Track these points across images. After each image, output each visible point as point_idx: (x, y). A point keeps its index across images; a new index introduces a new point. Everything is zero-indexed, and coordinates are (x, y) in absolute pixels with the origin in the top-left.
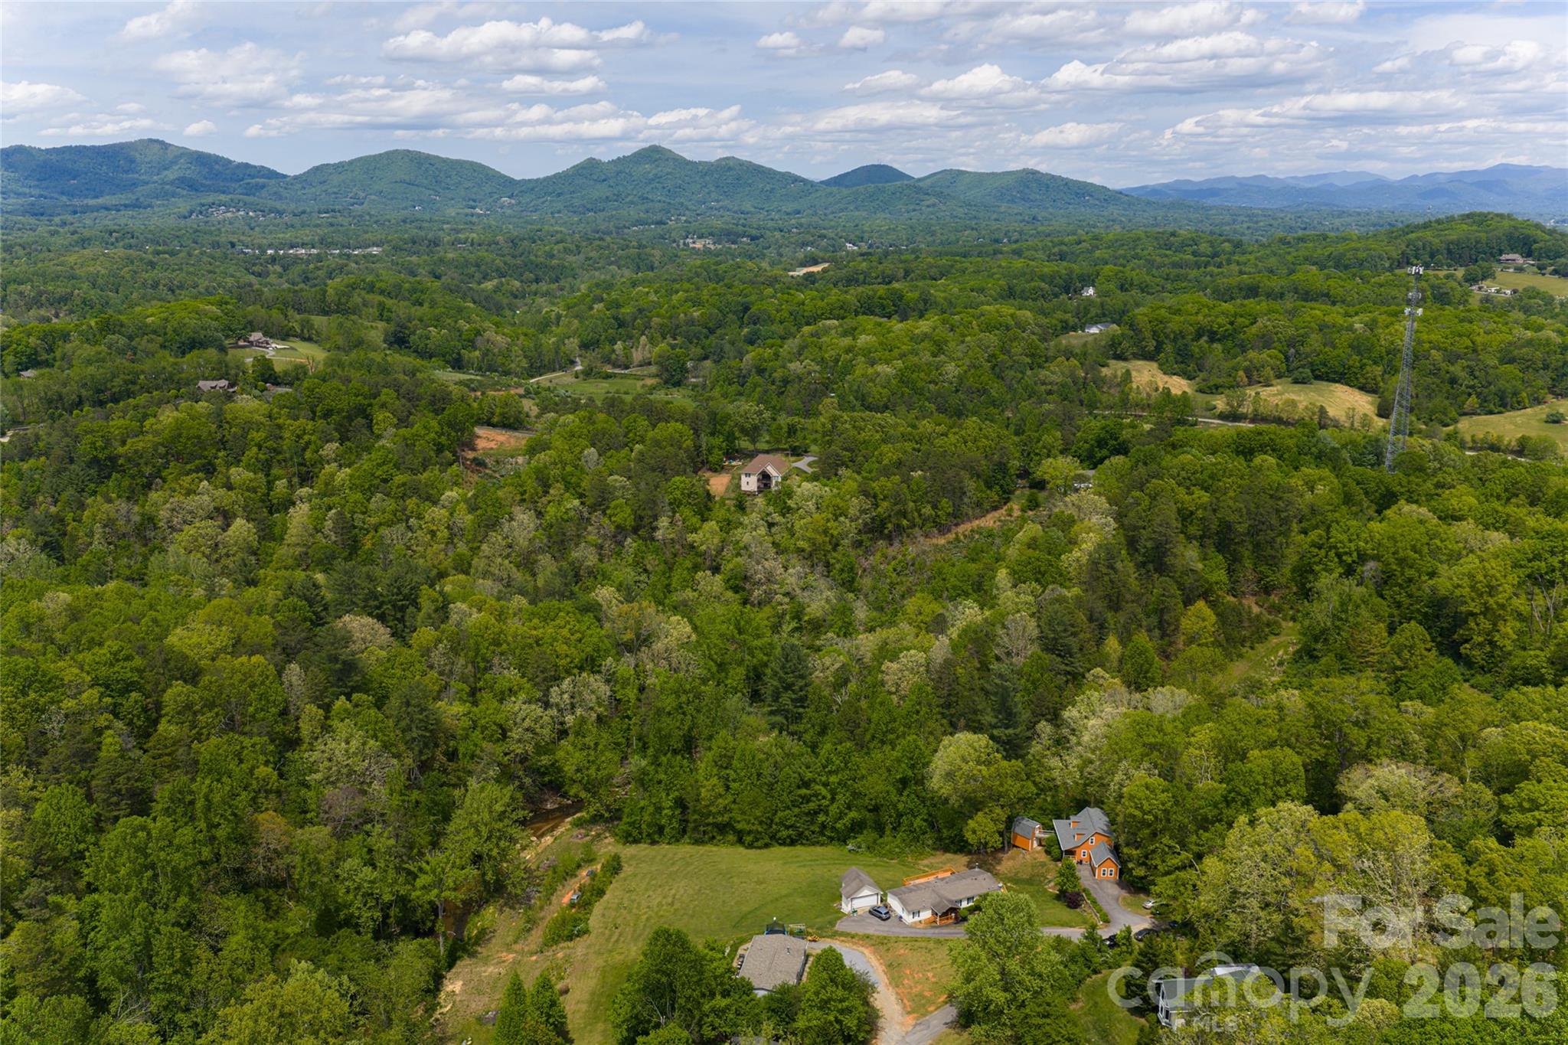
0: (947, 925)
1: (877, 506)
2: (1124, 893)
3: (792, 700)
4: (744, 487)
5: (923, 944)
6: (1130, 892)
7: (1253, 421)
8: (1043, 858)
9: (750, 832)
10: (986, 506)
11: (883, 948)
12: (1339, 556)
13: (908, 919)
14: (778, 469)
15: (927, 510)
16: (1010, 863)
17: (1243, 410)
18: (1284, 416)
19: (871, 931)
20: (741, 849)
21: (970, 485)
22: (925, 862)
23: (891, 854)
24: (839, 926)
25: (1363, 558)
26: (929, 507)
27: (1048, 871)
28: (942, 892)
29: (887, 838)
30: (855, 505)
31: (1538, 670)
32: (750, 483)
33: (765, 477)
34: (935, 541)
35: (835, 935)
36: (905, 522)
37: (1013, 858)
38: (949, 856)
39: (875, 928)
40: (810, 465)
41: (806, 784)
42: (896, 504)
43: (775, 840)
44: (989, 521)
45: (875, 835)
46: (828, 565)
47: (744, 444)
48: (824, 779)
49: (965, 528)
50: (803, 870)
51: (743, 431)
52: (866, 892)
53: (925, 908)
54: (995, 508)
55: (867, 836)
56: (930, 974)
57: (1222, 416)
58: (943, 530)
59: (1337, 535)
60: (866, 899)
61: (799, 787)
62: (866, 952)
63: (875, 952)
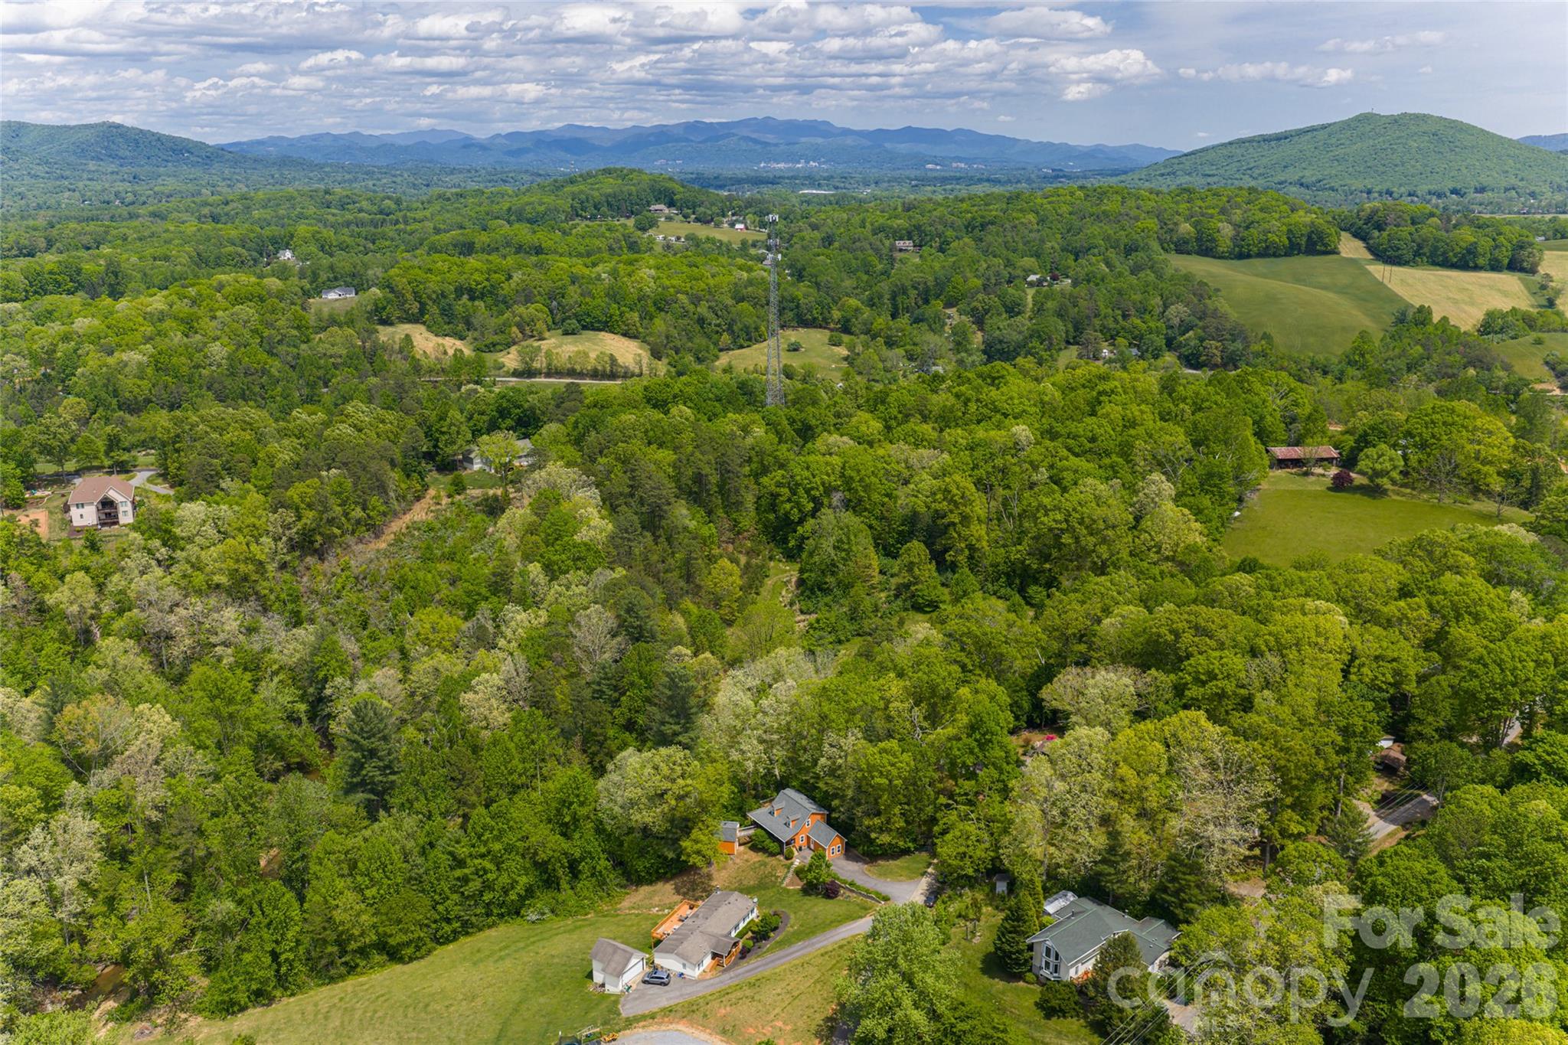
0: (735, 964)
1: (299, 518)
2: (862, 866)
3: (379, 768)
4: (77, 522)
5: (739, 994)
6: (866, 863)
7: (548, 375)
8: (756, 857)
9: (408, 944)
10: (409, 497)
11: (698, 1016)
12: (808, 491)
13: (694, 973)
14: (124, 492)
15: (358, 513)
16: (724, 873)
17: (536, 365)
18: (578, 368)
19: (665, 1003)
20: (398, 968)
21: (394, 476)
22: (626, 904)
23: (582, 910)
24: (626, 1011)
25: (829, 490)
26: (358, 509)
27: (774, 868)
28: (709, 930)
29: (566, 894)
30: (272, 520)
31: (1023, 562)
32: (86, 516)
33: (108, 507)
34: (372, 546)
35: (630, 1023)
36: (337, 531)
37: (723, 868)
38: (644, 890)
39: (661, 998)
40: (150, 480)
41: (460, 863)
42: (322, 512)
43: (441, 940)
44: (419, 513)
45: (551, 894)
46: (259, 597)
47: (45, 467)
48: (483, 850)
49: (397, 525)
50: (508, 963)
52: (633, 961)
53: (706, 955)
54: (418, 499)
55: (543, 900)
56: (779, 1024)
57: (516, 374)
58: (377, 532)
60: (636, 970)
61: (452, 868)
62: (680, 1027)
63: (692, 1023)
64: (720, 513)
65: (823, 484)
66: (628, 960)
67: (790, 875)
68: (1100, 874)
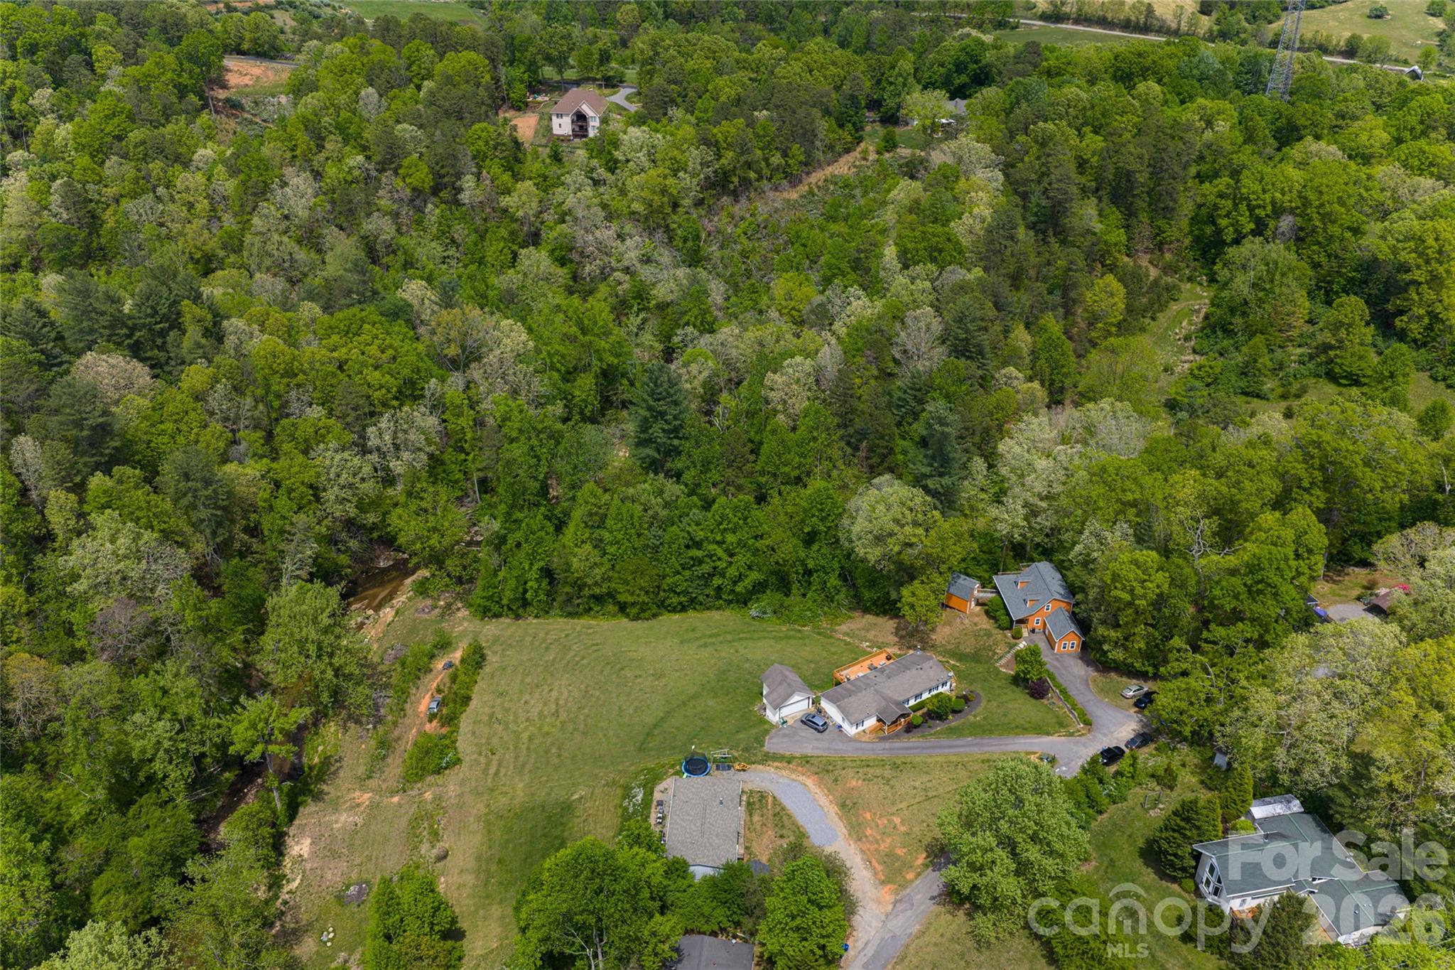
0: (897, 736)
1: (719, 157)
2: (1091, 673)
3: (664, 431)
4: (556, 131)
5: (878, 771)
6: (1098, 670)
7: (1077, 21)
8: (985, 623)
9: (633, 604)
10: (838, 148)
11: (829, 778)
12: (1251, 209)
13: (851, 730)
14: (594, 107)
15: (776, 159)
16: (947, 630)
17: (1067, 9)
18: (1109, 16)
19: (809, 751)
20: (624, 621)
21: (823, 125)
22: (844, 628)
23: (802, 620)
24: (771, 745)
25: (1278, 212)
26: (778, 155)
27: (996, 643)
28: (886, 691)
29: (795, 598)
30: (694, 155)
32: (563, 126)
33: (580, 118)
34: (785, 195)
35: (768, 758)
36: (752, 175)
37: (949, 624)
38: (870, 618)
39: (811, 744)
40: (628, 98)
41: (698, 545)
42: (742, 153)
43: (664, 607)
44: (843, 168)
45: (779, 596)
46: (667, 229)
47: (549, 72)
48: (719, 538)
49: (817, 177)
50: (705, 653)
51: (549, 59)
52: (796, 698)
53: (869, 716)
54: (848, 151)
55: (769, 599)
56: (897, 820)
57: (1044, 17)
58: (794, 181)
59: (1249, 184)
60: (798, 706)
61: (688, 547)
62: (809, 782)
63: (820, 783)
64: (1144, 217)
65: (1273, 203)
66: (790, 696)
67: (1009, 656)
68: (1331, 799)
